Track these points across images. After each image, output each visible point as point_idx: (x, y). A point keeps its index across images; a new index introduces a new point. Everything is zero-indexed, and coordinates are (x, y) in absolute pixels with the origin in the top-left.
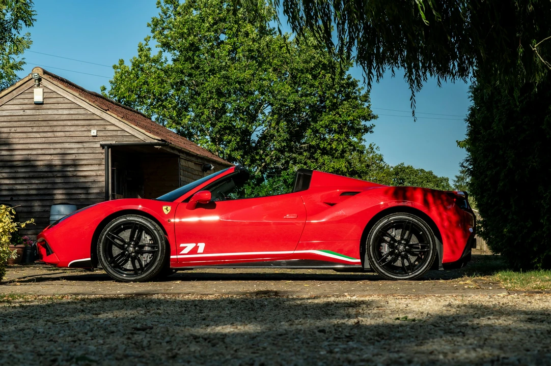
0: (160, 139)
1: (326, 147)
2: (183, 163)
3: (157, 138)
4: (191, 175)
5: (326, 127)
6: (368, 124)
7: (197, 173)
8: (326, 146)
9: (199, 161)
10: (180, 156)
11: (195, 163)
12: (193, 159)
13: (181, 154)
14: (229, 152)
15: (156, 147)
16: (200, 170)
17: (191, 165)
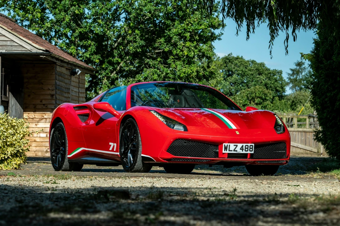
0: (45, 50)
1: (178, 54)
2: (58, 69)
3: (41, 48)
4: (64, 79)
5: (179, 34)
6: (217, 32)
7: (66, 77)
8: (178, 52)
9: (69, 66)
10: (56, 63)
11: (66, 69)
12: (65, 65)
13: (57, 62)
14: (88, 56)
15: (41, 56)
16: (69, 74)
17: (63, 70)
